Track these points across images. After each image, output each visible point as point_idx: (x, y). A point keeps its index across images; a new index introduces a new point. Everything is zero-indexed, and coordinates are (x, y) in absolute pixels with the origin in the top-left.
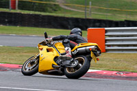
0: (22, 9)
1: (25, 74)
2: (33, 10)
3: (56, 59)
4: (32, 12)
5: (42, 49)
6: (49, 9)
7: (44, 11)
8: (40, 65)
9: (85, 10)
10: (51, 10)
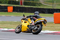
0: (25, 5)
1: (17, 33)
2: (30, 6)
3: (28, 26)
4: (29, 6)
5: (22, 22)
6: (37, 5)
7: (35, 6)
8: (22, 29)
9: (53, 5)
10: (38, 5)
